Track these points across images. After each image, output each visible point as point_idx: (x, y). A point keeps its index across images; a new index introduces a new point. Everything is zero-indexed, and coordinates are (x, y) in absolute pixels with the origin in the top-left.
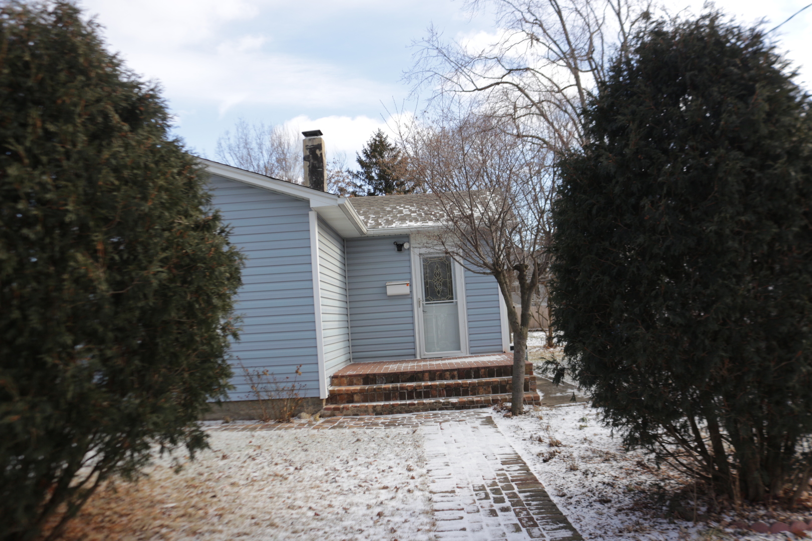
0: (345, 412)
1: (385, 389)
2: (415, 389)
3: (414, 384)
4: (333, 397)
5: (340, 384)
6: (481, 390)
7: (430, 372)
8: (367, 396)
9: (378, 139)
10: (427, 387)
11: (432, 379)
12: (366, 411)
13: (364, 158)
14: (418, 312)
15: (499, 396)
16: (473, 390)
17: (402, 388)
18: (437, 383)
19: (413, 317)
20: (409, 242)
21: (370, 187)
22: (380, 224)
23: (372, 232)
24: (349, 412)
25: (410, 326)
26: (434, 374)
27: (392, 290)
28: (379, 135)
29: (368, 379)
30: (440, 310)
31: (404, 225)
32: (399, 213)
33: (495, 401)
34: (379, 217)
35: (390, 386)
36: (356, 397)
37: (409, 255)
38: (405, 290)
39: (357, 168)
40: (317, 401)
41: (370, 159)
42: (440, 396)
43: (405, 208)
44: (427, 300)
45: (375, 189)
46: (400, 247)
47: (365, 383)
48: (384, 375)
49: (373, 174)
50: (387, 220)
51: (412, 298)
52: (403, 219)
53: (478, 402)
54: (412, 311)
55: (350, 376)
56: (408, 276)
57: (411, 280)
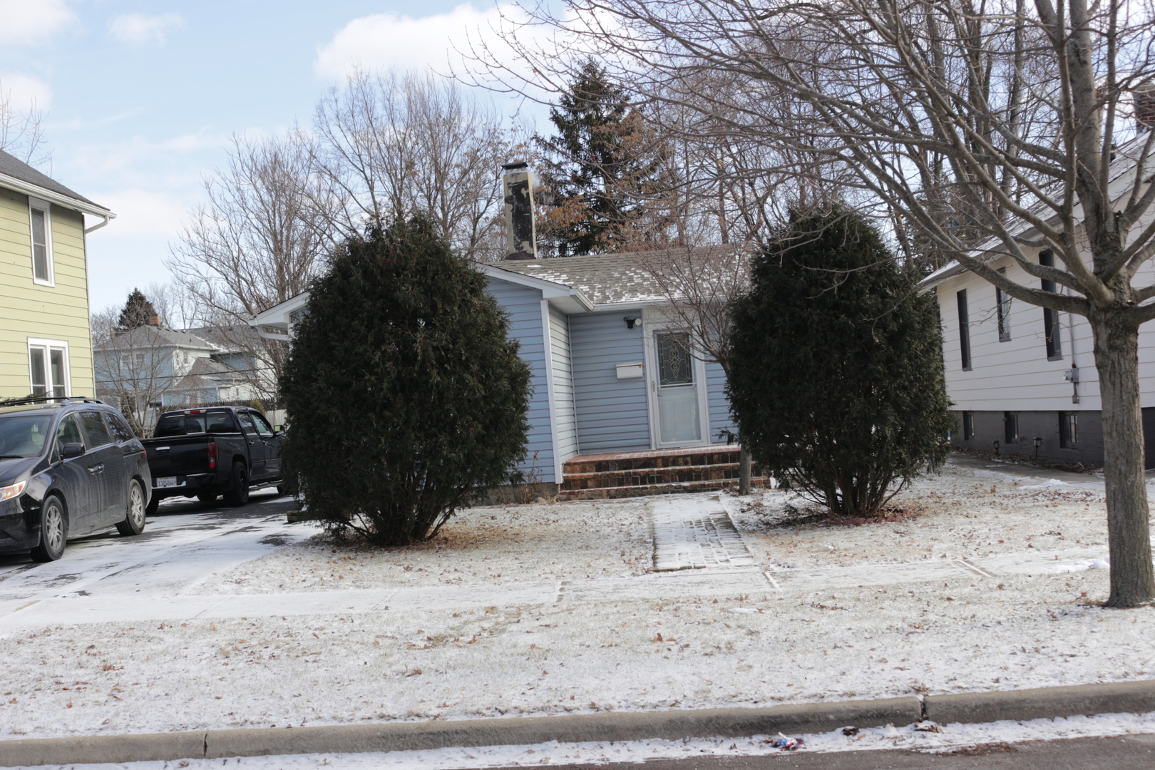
0: (580, 496)
1: (618, 474)
2: (647, 474)
3: (647, 470)
4: (567, 483)
5: (573, 472)
6: (714, 475)
7: (663, 458)
8: (600, 482)
9: (589, 75)
10: (659, 472)
11: (665, 465)
12: (600, 496)
13: (562, 112)
14: (652, 397)
15: (730, 481)
16: (706, 475)
17: (635, 473)
18: (670, 468)
19: (646, 402)
20: (640, 318)
21: (577, 167)
22: (609, 298)
23: (599, 308)
24: (584, 496)
25: (643, 413)
26: (666, 461)
27: (622, 373)
28: (590, 68)
29: (600, 466)
30: (678, 394)
31: (635, 299)
32: (628, 282)
33: (726, 485)
34: (606, 288)
35: (623, 472)
36: (590, 483)
37: (641, 332)
38: (637, 372)
39: (551, 131)
40: (553, 486)
41: (575, 113)
42: (673, 481)
43: (636, 274)
44: (662, 383)
45: (585, 169)
46: (630, 324)
47: (598, 470)
48: (617, 461)
49: (581, 141)
50: (616, 291)
51: (645, 381)
52: (633, 291)
53: (709, 485)
54: (646, 395)
55: (583, 463)
56: (640, 356)
57: (643, 360)
